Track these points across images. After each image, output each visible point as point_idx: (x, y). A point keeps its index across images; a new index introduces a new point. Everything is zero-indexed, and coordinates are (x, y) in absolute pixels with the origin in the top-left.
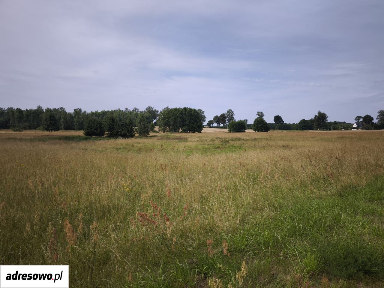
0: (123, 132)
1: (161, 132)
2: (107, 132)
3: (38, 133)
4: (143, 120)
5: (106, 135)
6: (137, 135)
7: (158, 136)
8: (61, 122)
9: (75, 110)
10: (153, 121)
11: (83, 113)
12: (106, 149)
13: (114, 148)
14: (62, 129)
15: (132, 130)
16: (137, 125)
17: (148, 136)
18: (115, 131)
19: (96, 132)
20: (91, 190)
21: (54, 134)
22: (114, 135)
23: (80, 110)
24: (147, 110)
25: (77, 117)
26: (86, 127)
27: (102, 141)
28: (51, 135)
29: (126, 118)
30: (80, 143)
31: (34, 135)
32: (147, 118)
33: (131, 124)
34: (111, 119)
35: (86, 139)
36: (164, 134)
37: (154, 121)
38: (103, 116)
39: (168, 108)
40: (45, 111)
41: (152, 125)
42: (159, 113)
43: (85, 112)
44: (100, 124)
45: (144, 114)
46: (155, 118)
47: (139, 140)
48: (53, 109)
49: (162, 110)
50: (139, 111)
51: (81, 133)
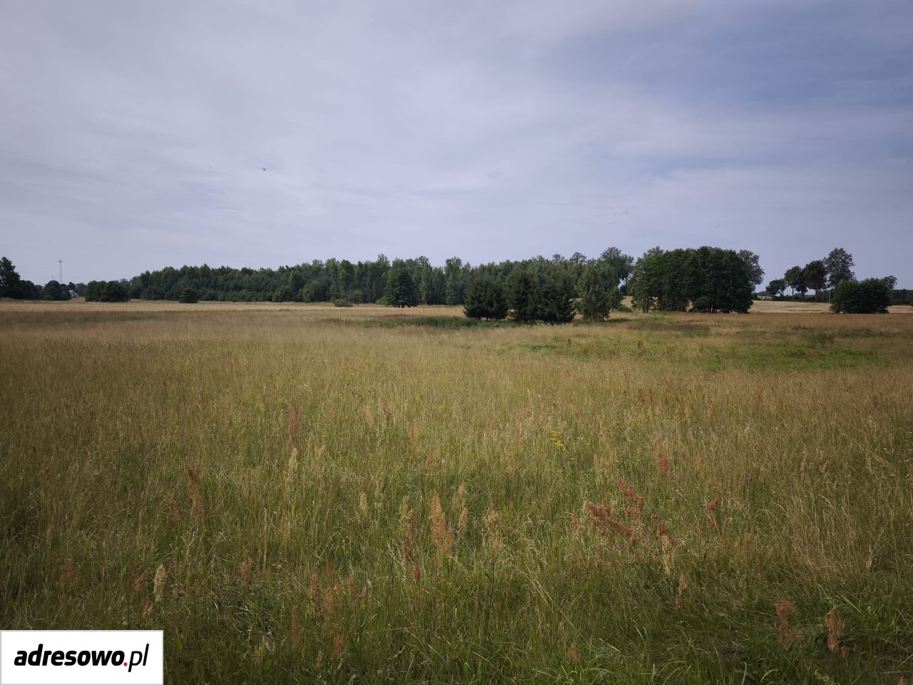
0: (547, 310)
1: (637, 309)
2: (512, 311)
3: (378, 311)
4: (596, 282)
5: (510, 317)
6: (578, 316)
7: (631, 321)
8: (421, 289)
9: (448, 261)
10: (619, 283)
11: (463, 269)
12: (510, 348)
13: (526, 346)
14: (422, 303)
15: (567, 304)
16: (579, 294)
17: (605, 319)
18: (529, 307)
19: (489, 309)
20: (480, 436)
21: (408, 313)
22: (526, 317)
23: (458, 261)
24: (604, 256)
25: (451, 277)
26: (469, 299)
27: (503, 330)
28: (401, 315)
29: (556, 278)
30: (458, 333)
31: (372, 313)
32: (604, 277)
33: (566, 290)
34: (521, 281)
35: (469, 324)
36: (646, 315)
37: (622, 283)
38: (504, 274)
39: (657, 251)
40: (391, 265)
41: (617, 293)
42: (634, 264)
43: (468, 265)
44: (499, 292)
45: (598, 266)
46: (625, 276)
47: (583, 329)
48: (408, 261)
49: (642, 257)
50: (586, 260)
51: (459, 311)
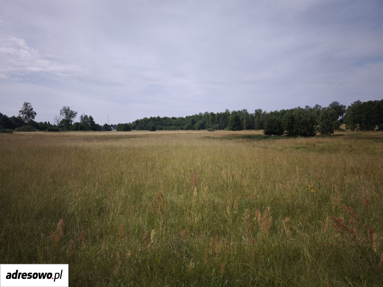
0: (303, 131)
1: (348, 130)
2: (286, 131)
3: (225, 133)
4: (326, 117)
5: (285, 134)
6: (318, 134)
7: (345, 135)
8: (244, 123)
9: (256, 111)
10: (339, 118)
11: (263, 113)
12: (286, 148)
13: (293, 147)
14: (244, 129)
15: (313, 129)
16: (318, 123)
17: (332, 135)
18: (294, 130)
19: (275, 131)
20: (274, 186)
21: (238, 133)
22: (293, 134)
23: (261, 110)
24: (331, 105)
25: (257, 117)
26: (266, 127)
27: (282, 140)
28: (235, 134)
29: (307, 116)
30: (261, 142)
31: (223, 134)
32: (331, 115)
33: (311, 122)
34: (290, 118)
35: (266, 138)
36: (353, 133)
37: (340, 118)
38: (282, 115)
39: (358, 102)
40: (231, 114)
41: (338, 122)
42: (346, 108)
43: (265, 112)
44: (280, 123)
45: (328, 110)
46: (341, 114)
47: (321, 139)
48: (238, 111)
49: (350, 105)
50: (322, 108)
51: (261, 132)
